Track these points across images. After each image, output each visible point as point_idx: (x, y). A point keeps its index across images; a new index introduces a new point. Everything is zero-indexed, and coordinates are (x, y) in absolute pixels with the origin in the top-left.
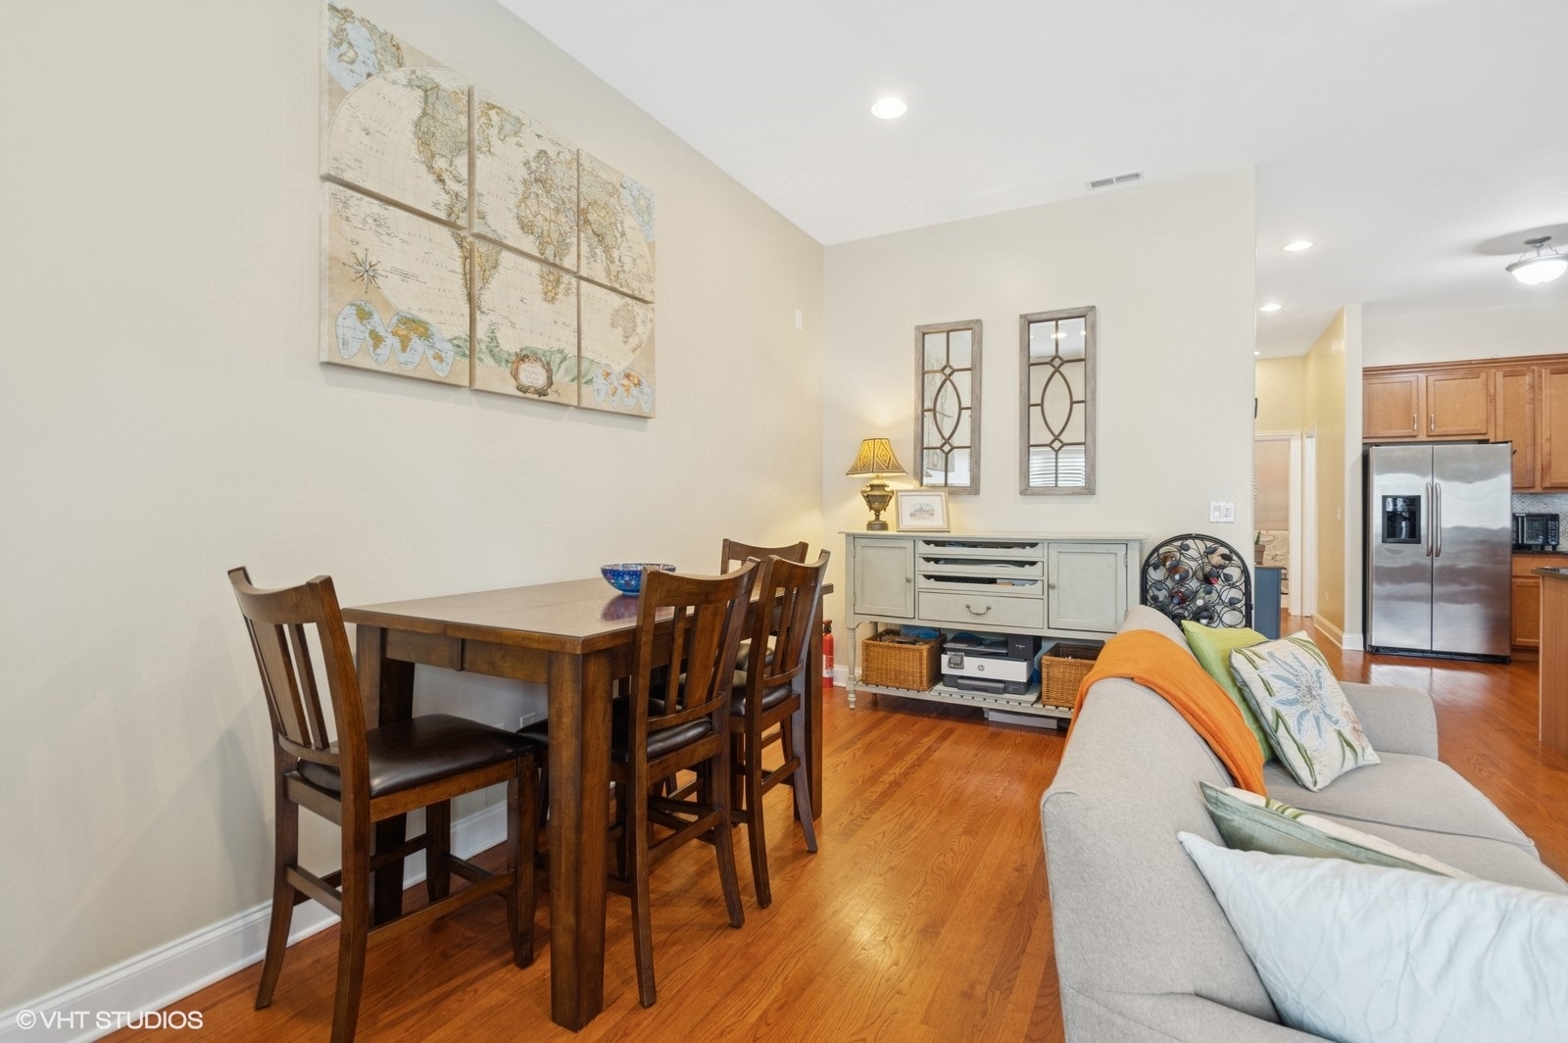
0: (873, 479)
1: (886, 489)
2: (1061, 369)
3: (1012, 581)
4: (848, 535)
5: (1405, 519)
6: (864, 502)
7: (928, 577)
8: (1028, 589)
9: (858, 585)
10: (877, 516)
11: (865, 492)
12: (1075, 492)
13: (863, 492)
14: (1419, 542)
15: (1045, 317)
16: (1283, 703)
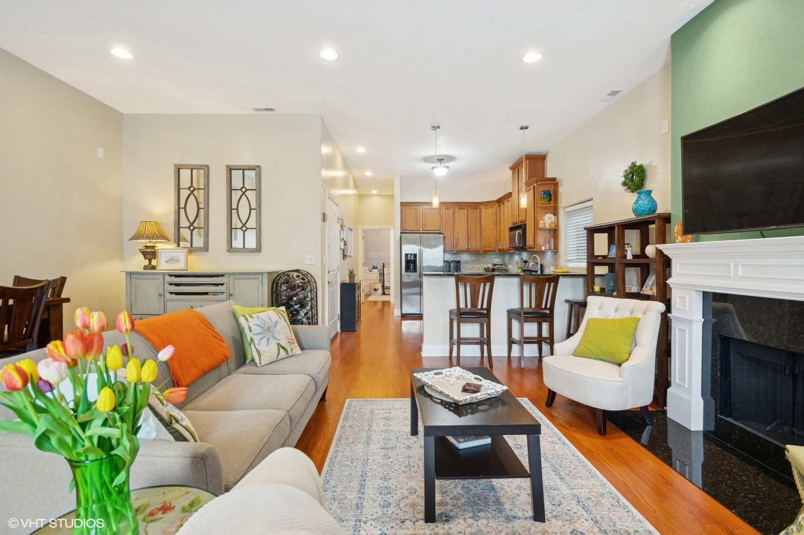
0: (148, 243)
1: (156, 248)
2: (246, 193)
3: (215, 294)
4: (127, 273)
5: (412, 263)
6: (141, 256)
7: (171, 293)
8: (220, 297)
9: (133, 299)
10: (150, 263)
11: (141, 249)
12: (251, 251)
13: (140, 250)
14: (416, 272)
15: (237, 168)
16: (255, 334)
